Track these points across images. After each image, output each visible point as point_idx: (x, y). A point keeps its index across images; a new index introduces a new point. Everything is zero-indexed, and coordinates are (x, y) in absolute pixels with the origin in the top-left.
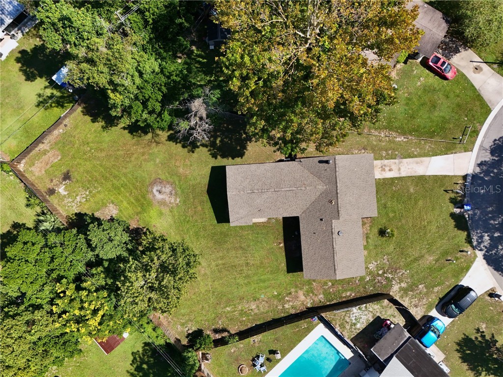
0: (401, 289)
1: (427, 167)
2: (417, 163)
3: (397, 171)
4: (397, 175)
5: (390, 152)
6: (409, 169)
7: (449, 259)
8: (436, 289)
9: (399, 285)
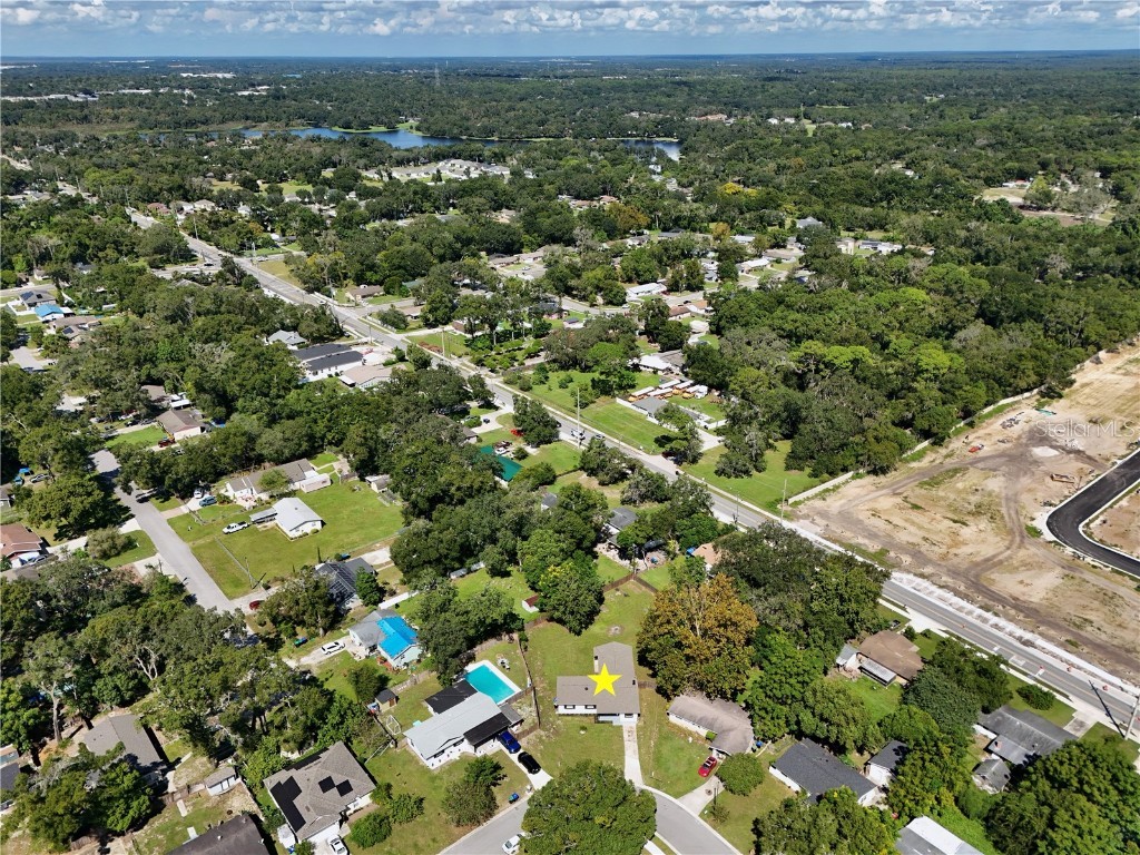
1: (631, 757)
3: (628, 739)
4: (625, 739)
5: (642, 736)
6: (630, 746)
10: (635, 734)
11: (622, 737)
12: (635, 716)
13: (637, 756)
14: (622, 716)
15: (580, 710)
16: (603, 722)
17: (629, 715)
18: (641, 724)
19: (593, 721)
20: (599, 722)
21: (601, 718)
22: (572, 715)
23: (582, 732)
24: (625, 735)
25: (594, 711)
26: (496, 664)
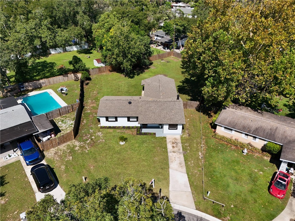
0: (75, 146)
1: (177, 170)
2: (180, 164)
3: (173, 150)
4: (169, 150)
5: (188, 148)
6: (175, 158)
7: (86, 179)
8: (63, 167)
9: (78, 145)
10: (180, 145)
11: (166, 148)
12: (180, 127)
13: (184, 169)
14: (166, 127)
15: (122, 122)
16: (145, 134)
17: (173, 126)
18: (186, 136)
19: (135, 132)
20: (141, 134)
21: (144, 130)
22: (114, 128)
23: (122, 143)
24: (169, 147)
25: (137, 124)
26: (56, 92)
